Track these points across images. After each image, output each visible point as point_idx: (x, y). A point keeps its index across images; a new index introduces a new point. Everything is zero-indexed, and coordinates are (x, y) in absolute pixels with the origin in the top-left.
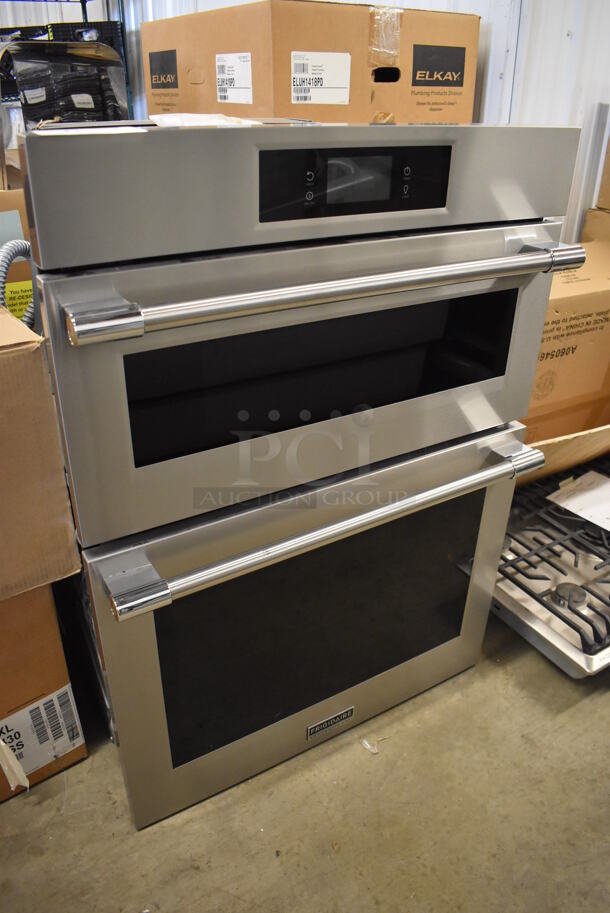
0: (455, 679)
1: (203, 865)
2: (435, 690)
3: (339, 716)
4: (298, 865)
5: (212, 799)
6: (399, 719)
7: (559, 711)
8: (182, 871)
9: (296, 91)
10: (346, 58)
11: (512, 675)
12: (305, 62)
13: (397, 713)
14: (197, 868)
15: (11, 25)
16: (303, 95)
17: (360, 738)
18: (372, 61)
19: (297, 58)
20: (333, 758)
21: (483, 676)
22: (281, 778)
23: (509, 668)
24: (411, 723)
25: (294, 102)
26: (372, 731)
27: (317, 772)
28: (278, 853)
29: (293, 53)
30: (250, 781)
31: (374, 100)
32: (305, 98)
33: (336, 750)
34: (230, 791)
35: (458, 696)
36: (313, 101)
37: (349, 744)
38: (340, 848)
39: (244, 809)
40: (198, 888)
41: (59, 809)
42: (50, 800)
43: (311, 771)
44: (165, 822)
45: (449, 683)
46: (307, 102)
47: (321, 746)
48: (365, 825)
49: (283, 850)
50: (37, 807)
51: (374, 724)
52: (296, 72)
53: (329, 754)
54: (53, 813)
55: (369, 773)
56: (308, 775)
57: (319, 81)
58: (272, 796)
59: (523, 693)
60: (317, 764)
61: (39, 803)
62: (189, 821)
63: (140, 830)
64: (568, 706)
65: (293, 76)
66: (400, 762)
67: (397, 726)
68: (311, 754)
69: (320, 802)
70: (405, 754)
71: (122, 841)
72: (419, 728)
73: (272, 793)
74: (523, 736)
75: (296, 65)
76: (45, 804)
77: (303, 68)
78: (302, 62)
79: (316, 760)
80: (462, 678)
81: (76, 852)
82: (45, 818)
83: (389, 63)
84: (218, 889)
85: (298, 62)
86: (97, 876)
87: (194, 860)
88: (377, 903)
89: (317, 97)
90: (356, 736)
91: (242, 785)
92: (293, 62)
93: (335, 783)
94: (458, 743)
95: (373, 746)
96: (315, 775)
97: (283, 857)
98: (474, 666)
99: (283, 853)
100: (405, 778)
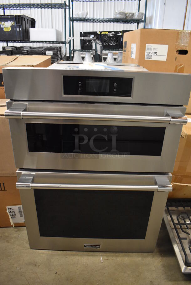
0: (143, 253)
2: (134, 253)
3: (95, 246)
4: (59, 279)
5: (52, 251)
7: (170, 280)
8: (32, 264)
9: (147, 56)
10: (167, 47)
11: (163, 261)
12: (151, 47)
13: (117, 254)
14: (36, 265)
15: (112, 31)
16: (149, 57)
17: (101, 256)
18: (177, 48)
19: (148, 46)
20: (89, 257)
21: (153, 257)
22: (72, 255)
23: (164, 259)
24: (119, 259)
25: (146, 59)
26: (106, 256)
27: (82, 258)
28: (56, 273)
29: (147, 45)
30: (64, 251)
31: (176, 60)
32: (150, 58)
33: (92, 255)
34: (58, 251)
35: (140, 259)
36: (153, 59)
37: (97, 256)
38: (72, 281)
39: (57, 258)
40: (32, 270)
41: (19, 235)
42: (19, 232)
43: (81, 257)
44: (38, 250)
45: (140, 254)
46: (150, 59)
48: (83, 279)
49: (58, 273)
50: (15, 232)
51: (108, 254)
52: (147, 50)
53: (89, 255)
54: (17, 235)
55: (96, 266)
56: (80, 258)
57: (155, 53)
58: (67, 258)
59: (162, 269)
60: (84, 256)
61: (16, 231)
62: (43, 253)
63: (31, 249)
64: (175, 280)
65: (146, 51)
66: (107, 268)
67: (114, 258)
68: (85, 253)
69: (77, 267)
70: (110, 267)
71: (25, 249)
72: (120, 262)
74: (151, 282)
75: (147, 48)
76: (17, 232)
77: (150, 49)
78: (150, 47)
79: (85, 255)
80: (145, 254)
81: (15, 246)
82: (15, 235)
83: (184, 48)
84: (36, 273)
85: (148, 47)
86: (15, 254)
87: (37, 263)
89: (154, 58)
91: (61, 251)
92: (146, 47)
93: (85, 264)
94: (128, 272)
95: (103, 260)
96: (81, 259)
97: (57, 275)
98: (152, 252)
99: (57, 274)
100: (105, 273)
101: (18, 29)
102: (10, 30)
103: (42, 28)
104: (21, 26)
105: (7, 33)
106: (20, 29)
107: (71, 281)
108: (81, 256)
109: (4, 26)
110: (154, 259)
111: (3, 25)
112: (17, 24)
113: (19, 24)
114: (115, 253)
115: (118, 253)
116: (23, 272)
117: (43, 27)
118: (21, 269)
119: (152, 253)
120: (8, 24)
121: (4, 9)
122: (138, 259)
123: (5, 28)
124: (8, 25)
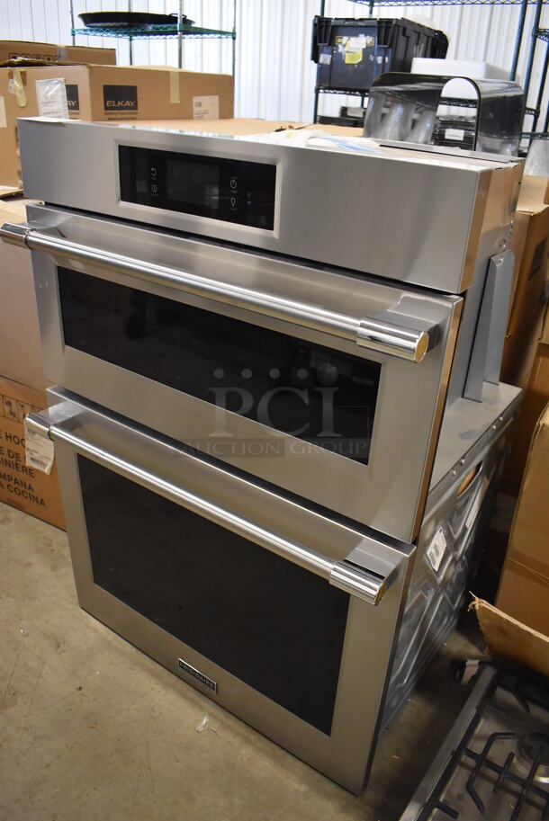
1: (60, 649)
2: (300, 764)
4: (72, 704)
6: (247, 741)
8: (55, 639)
13: (254, 737)
14: (58, 646)
17: (210, 714)
24: (246, 752)
27: (163, 692)
28: (81, 688)
33: (191, 701)
34: (127, 643)
35: (303, 788)
37: (201, 708)
38: (93, 727)
39: (113, 657)
40: (43, 651)
43: (162, 688)
44: (90, 617)
47: (191, 688)
49: (83, 691)
51: (231, 721)
53: (183, 695)
55: (174, 730)
56: (158, 688)
62: (95, 630)
66: (194, 753)
67: (236, 742)
69: (134, 703)
70: (205, 755)
72: (242, 760)
73: (132, 669)
80: (330, 787)
84: (44, 663)
87: (64, 643)
88: (47, 766)
90: (212, 711)
91: (135, 649)
93: (156, 708)
94: (236, 801)
95: (205, 726)
96: (159, 692)
97: (77, 693)
98: (356, 796)
99: (80, 692)
100: (178, 761)
101: (380, 60)
102: (360, 59)
103: (456, 58)
104: (390, 50)
105: (350, 68)
106: (387, 59)
107: (92, 725)
108: (166, 685)
109: (346, 49)
110: (341, 815)
111: (344, 46)
112: (378, 44)
113: (385, 44)
114: (250, 729)
115: (258, 735)
116: (24, 646)
117: (459, 56)
118: (26, 636)
119: (351, 797)
120: (358, 43)
121: (372, 5)
122: (296, 785)
123: (347, 55)
124: (357, 46)
